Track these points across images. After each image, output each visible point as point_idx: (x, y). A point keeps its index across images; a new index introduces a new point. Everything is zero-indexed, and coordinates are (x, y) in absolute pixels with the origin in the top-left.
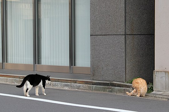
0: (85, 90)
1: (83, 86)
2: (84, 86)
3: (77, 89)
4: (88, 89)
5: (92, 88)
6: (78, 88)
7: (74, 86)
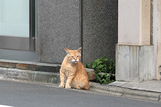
0: (24, 79)
1: (21, 73)
2: (23, 74)
3: (15, 78)
4: (28, 78)
5: (33, 76)
6: (16, 76)
7: (11, 73)
